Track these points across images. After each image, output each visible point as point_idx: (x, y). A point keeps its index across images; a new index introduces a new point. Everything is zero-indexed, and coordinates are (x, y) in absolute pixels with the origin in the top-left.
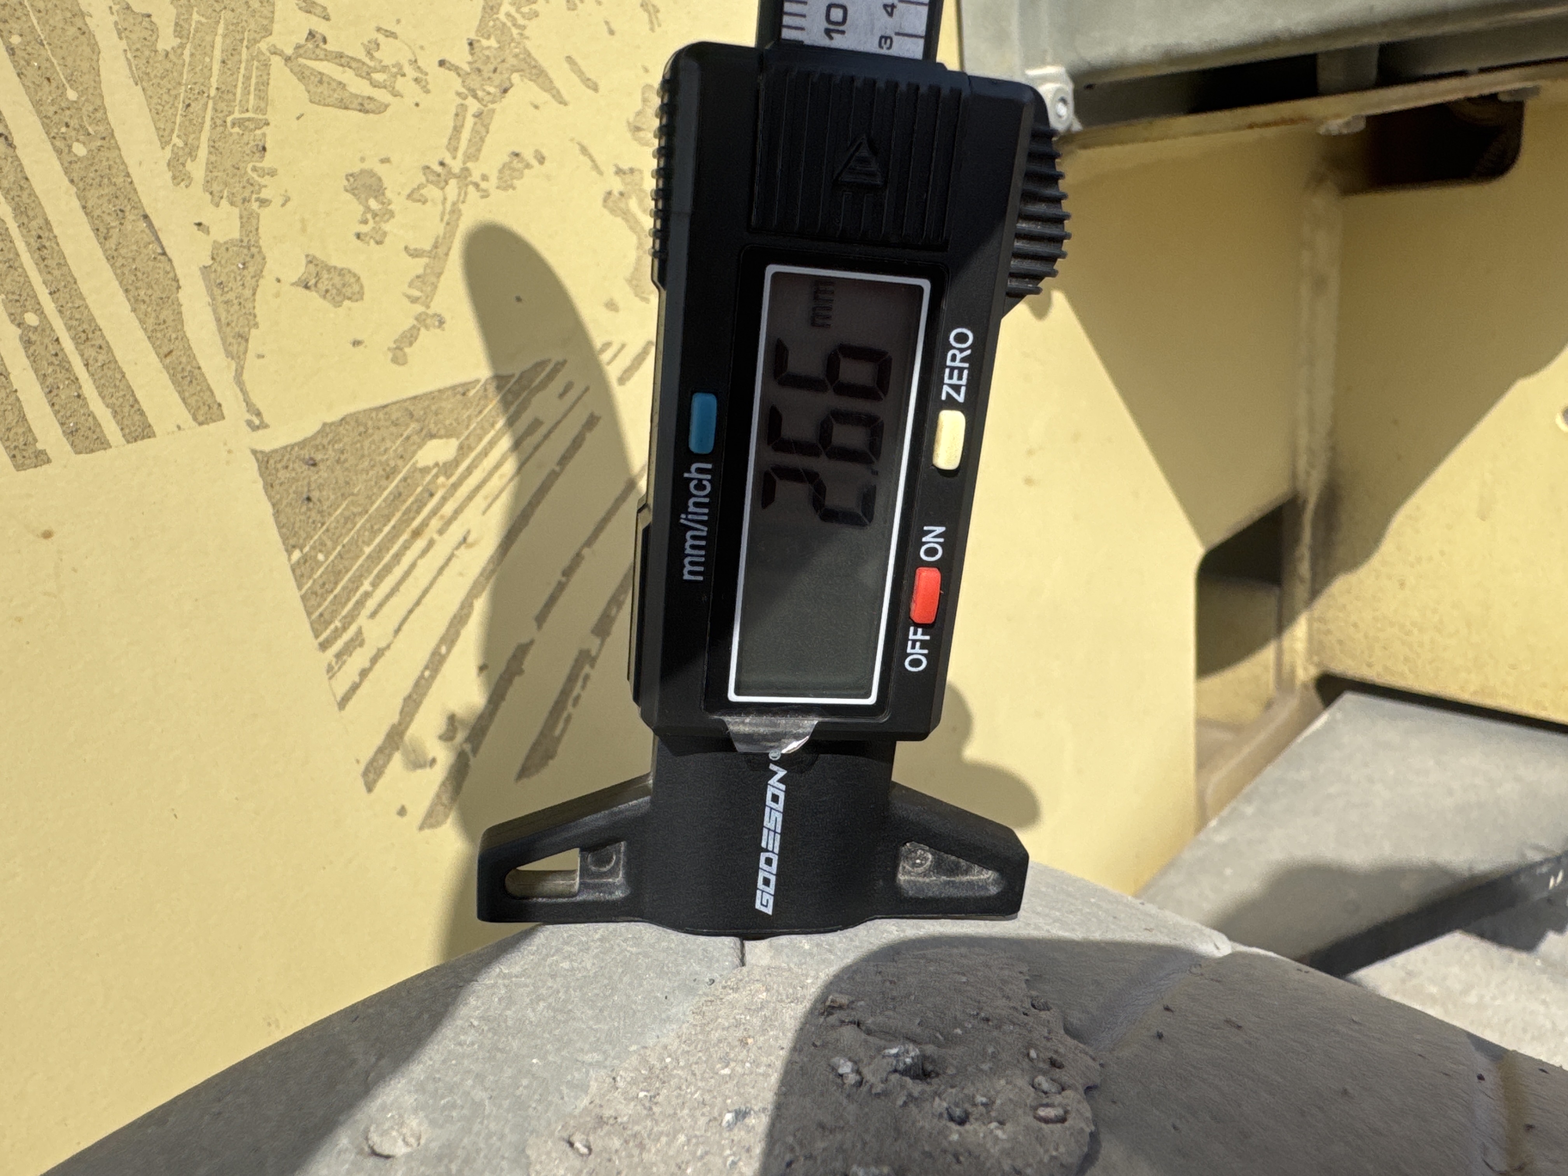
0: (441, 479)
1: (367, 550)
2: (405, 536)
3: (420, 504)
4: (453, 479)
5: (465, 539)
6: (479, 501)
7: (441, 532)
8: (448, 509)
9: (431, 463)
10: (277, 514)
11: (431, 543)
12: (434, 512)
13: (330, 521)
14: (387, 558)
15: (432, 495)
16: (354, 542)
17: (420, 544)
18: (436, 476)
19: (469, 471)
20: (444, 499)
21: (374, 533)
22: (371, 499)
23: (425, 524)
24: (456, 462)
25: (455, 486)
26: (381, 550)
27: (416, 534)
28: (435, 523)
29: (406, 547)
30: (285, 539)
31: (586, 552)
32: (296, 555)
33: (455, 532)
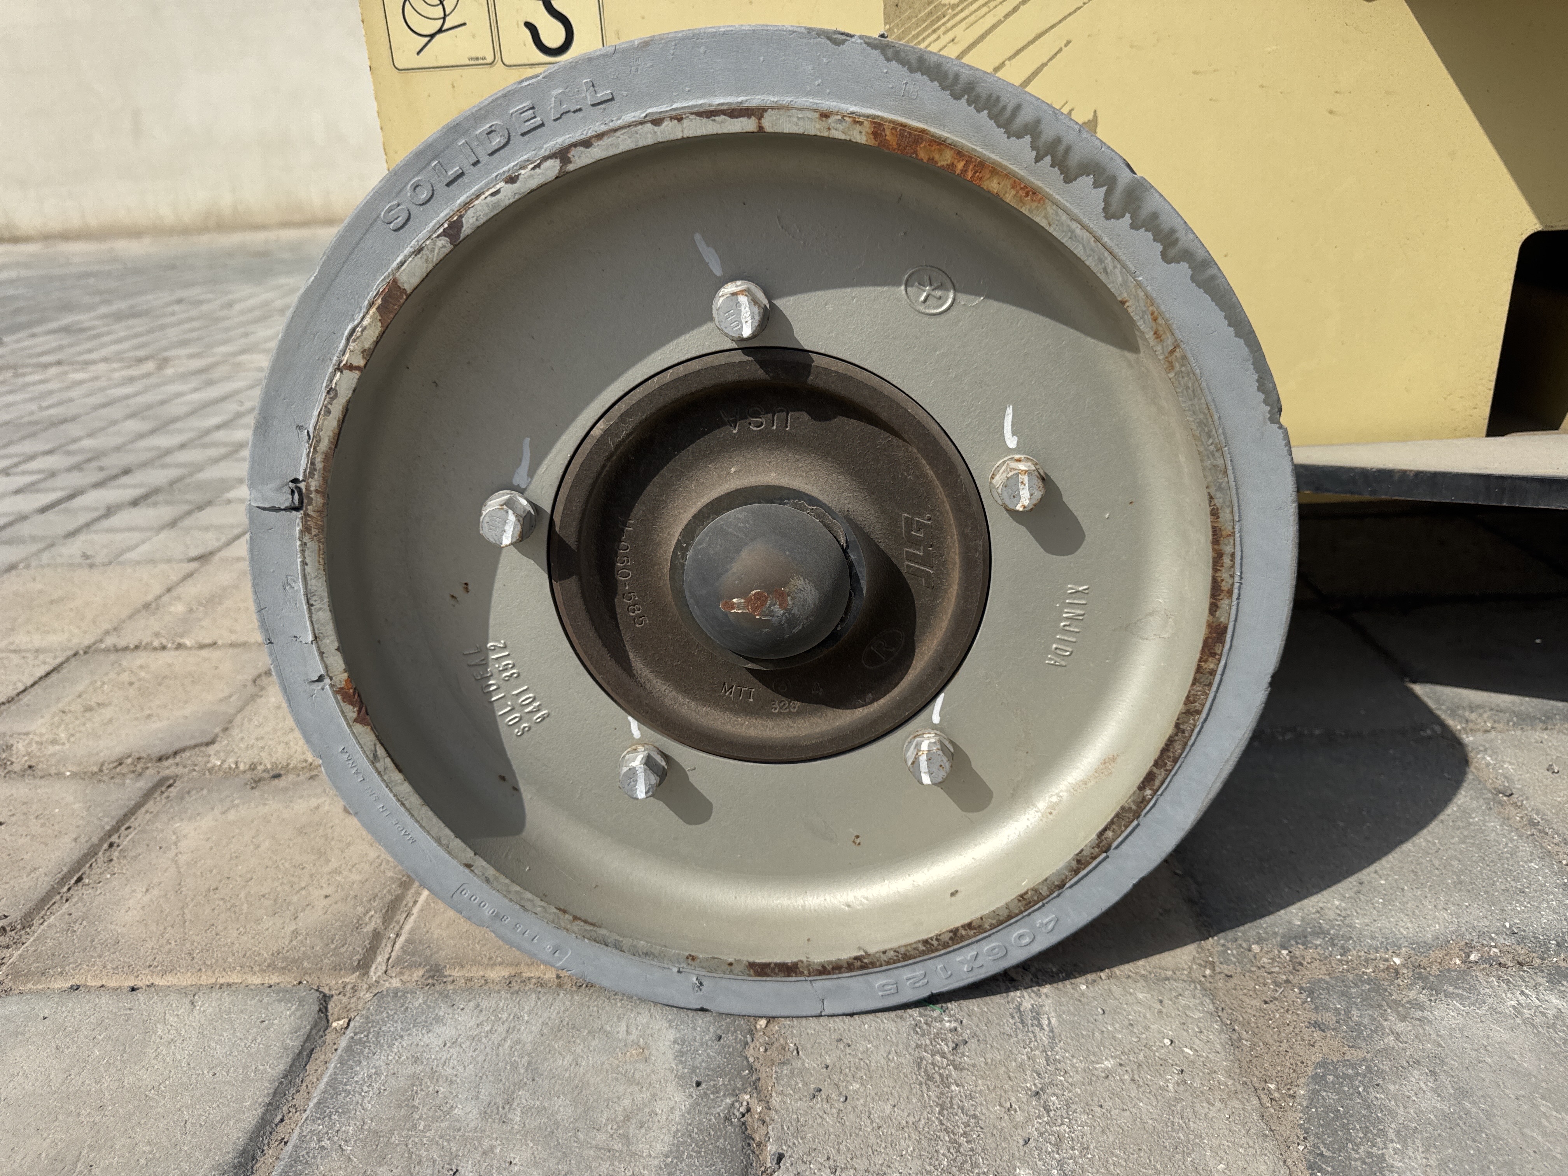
0: (950, 11)
1: (914, 33)
2: (930, 31)
3: (939, 19)
4: (955, 12)
5: (953, 40)
6: (964, 25)
7: (944, 33)
8: (949, 24)
9: (947, 2)
10: (885, 8)
11: (939, 37)
12: (943, 24)
13: (903, 17)
14: (920, 38)
15: (944, 16)
16: (910, 27)
17: (934, 36)
18: (948, 9)
19: (962, 10)
20: (949, 20)
21: (918, 26)
22: (920, 12)
23: (938, 28)
24: (958, 5)
25: (955, 15)
26: (918, 35)
27: (934, 31)
28: (943, 29)
29: (928, 36)
30: (885, 19)
31: (1007, 62)
32: (888, 27)
33: (950, 35)
